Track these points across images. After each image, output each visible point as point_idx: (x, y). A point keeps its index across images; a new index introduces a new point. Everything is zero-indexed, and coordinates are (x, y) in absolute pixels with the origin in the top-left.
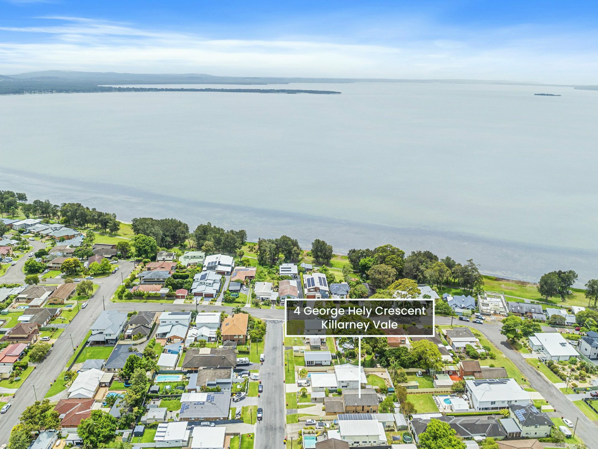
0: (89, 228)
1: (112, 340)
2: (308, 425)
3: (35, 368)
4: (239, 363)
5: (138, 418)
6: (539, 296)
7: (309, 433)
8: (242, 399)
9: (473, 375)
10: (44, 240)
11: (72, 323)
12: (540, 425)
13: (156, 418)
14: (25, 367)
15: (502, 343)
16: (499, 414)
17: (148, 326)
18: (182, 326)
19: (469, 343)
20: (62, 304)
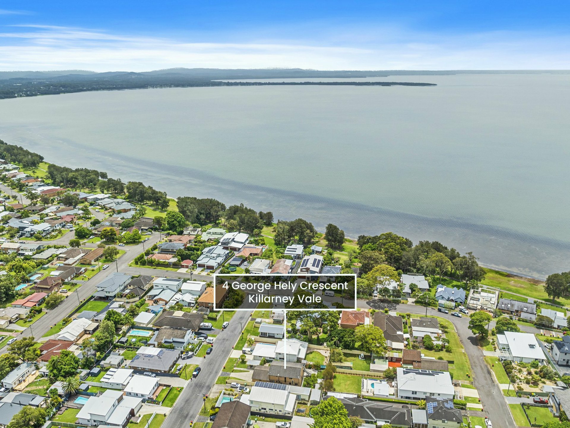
0: (148, 204)
1: (111, 297)
2: (233, 387)
3: (47, 313)
4: (202, 327)
5: (98, 362)
6: (546, 296)
7: (229, 394)
8: (189, 358)
9: (412, 364)
10: (106, 212)
11: (89, 281)
12: (448, 420)
13: (111, 363)
14: (40, 311)
15: (470, 338)
16: (415, 404)
17: (143, 288)
18: (171, 291)
19: (429, 334)
20: (89, 264)
